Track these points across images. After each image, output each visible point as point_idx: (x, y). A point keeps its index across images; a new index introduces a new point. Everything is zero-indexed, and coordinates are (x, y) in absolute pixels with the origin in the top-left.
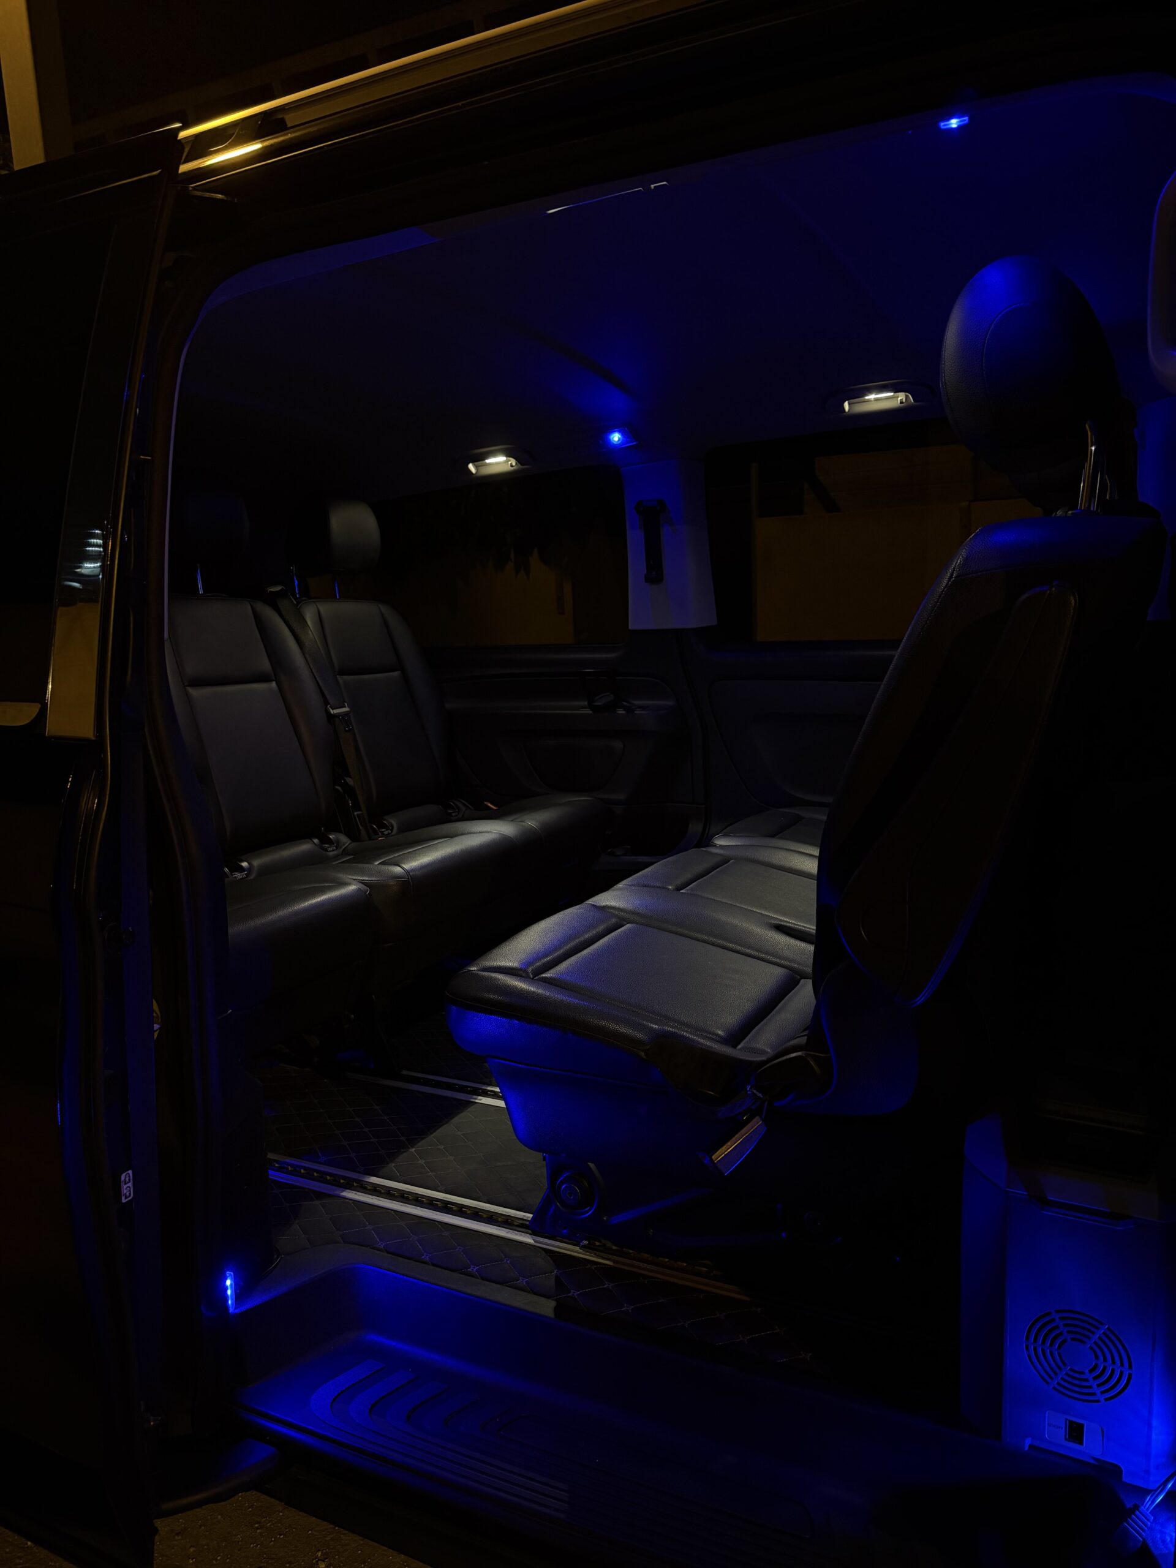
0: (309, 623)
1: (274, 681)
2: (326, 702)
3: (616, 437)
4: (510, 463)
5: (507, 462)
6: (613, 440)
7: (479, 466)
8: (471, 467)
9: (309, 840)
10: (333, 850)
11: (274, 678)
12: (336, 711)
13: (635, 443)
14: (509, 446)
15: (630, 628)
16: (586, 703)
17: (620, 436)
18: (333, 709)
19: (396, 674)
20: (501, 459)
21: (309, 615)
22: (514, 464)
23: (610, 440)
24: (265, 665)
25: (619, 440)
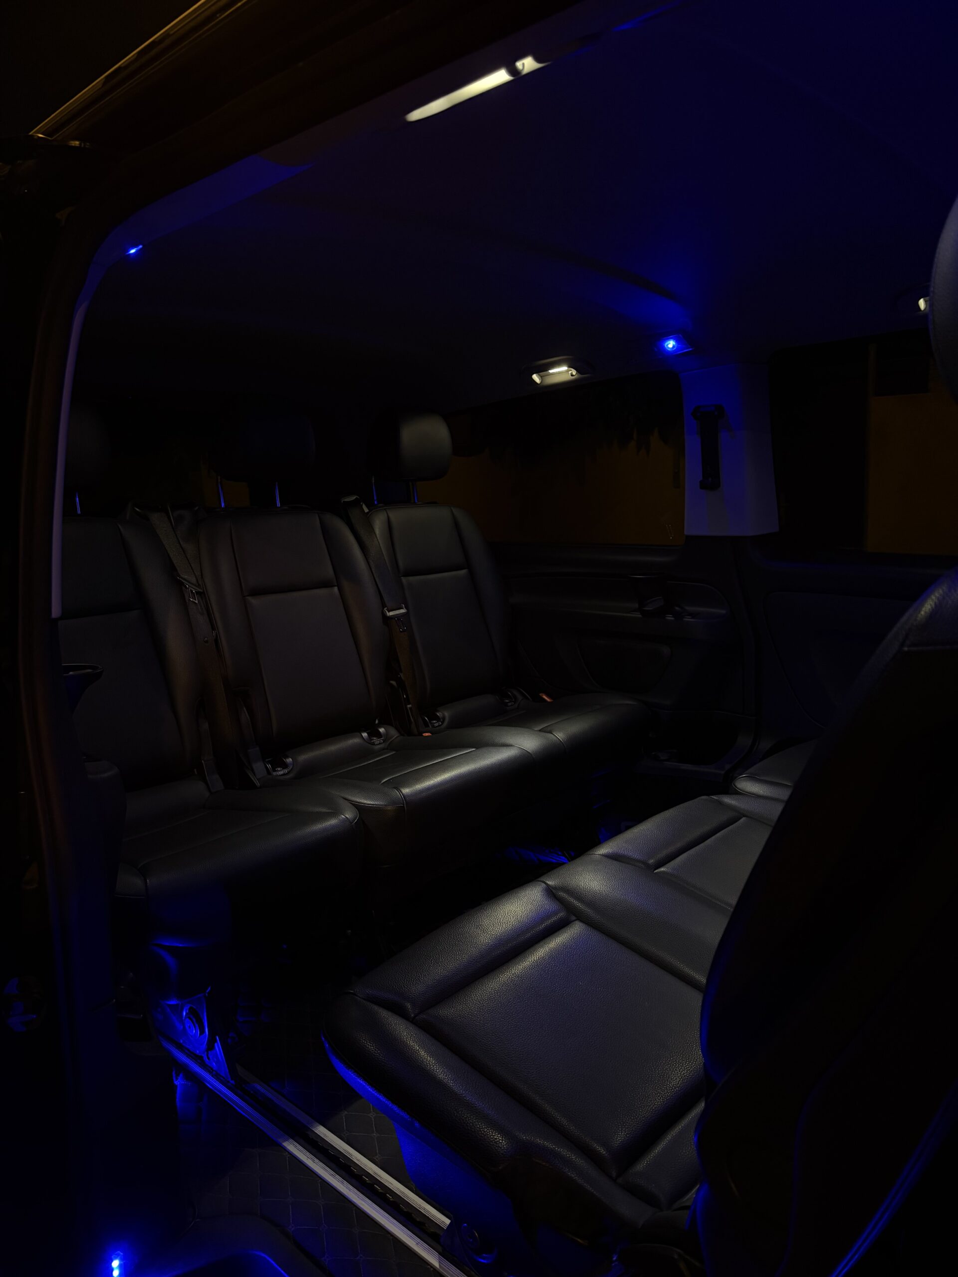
0: (377, 531)
1: (335, 586)
2: (384, 605)
3: (671, 344)
4: (570, 372)
5: (567, 371)
6: (669, 348)
7: (544, 376)
8: (535, 377)
9: (358, 734)
10: (380, 744)
11: (336, 584)
12: (391, 613)
13: (691, 349)
14: (570, 357)
15: (686, 533)
16: (637, 606)
17: (674, 343)
18: (389, 612)
19: (463, 572)
20: (564, 368)
21: (378, 524)
22: (574, 373)
23: (664, 346)
24: (330, 572)
25: (674, 347)
